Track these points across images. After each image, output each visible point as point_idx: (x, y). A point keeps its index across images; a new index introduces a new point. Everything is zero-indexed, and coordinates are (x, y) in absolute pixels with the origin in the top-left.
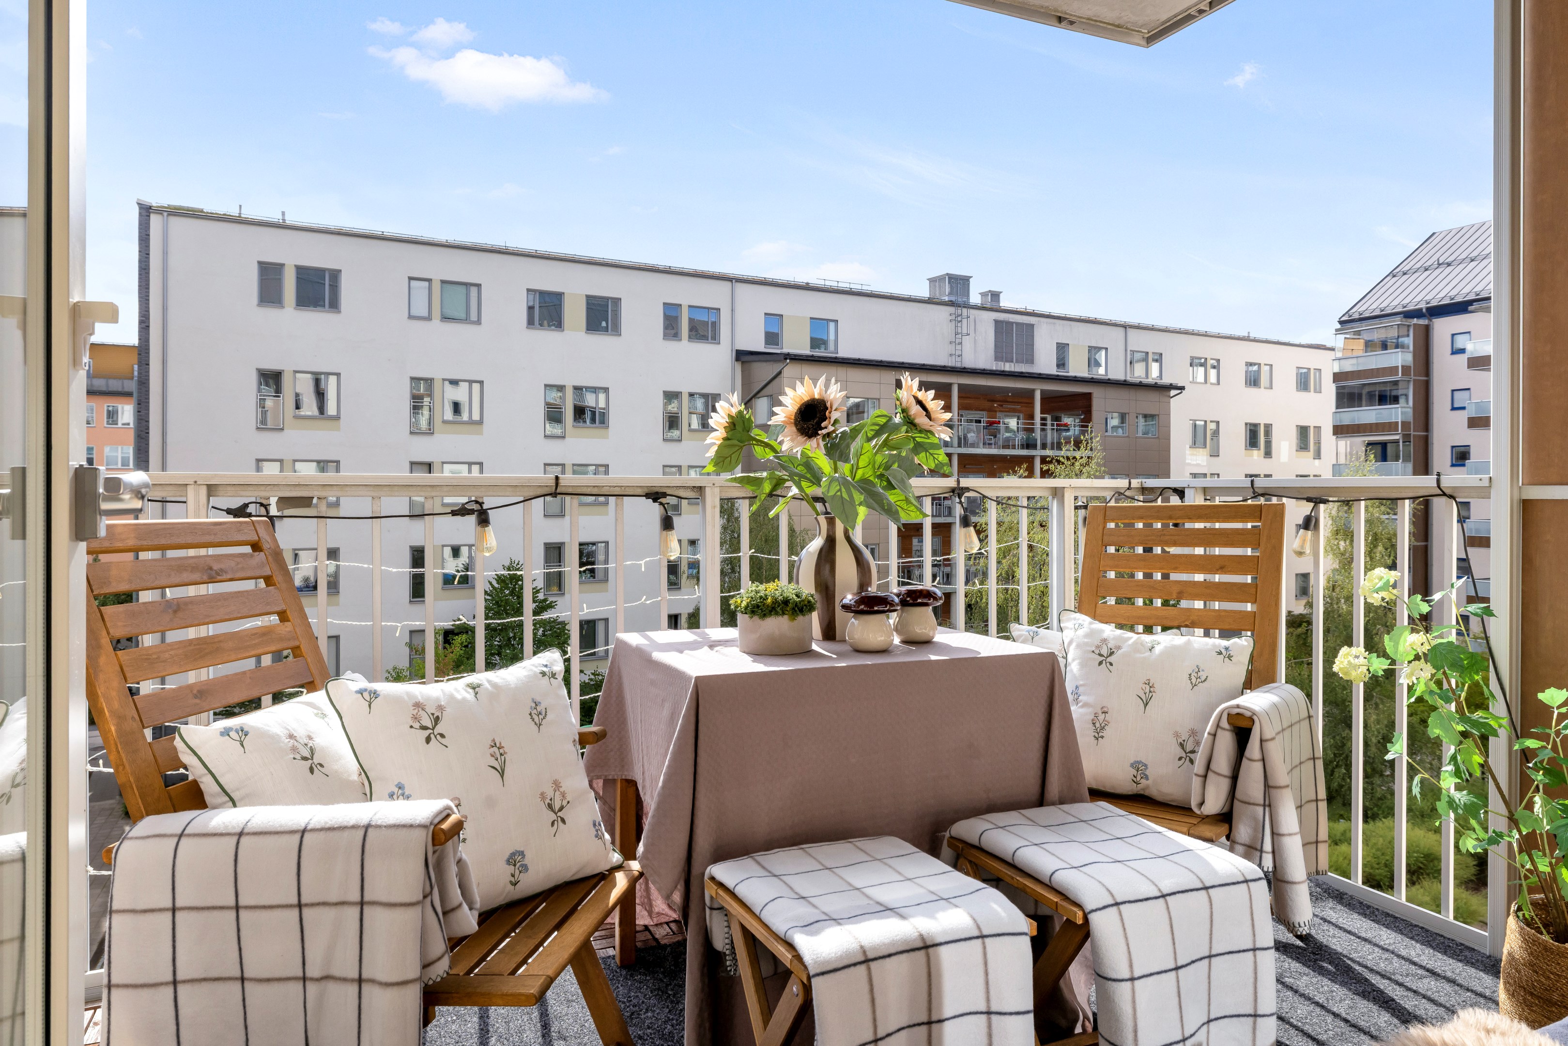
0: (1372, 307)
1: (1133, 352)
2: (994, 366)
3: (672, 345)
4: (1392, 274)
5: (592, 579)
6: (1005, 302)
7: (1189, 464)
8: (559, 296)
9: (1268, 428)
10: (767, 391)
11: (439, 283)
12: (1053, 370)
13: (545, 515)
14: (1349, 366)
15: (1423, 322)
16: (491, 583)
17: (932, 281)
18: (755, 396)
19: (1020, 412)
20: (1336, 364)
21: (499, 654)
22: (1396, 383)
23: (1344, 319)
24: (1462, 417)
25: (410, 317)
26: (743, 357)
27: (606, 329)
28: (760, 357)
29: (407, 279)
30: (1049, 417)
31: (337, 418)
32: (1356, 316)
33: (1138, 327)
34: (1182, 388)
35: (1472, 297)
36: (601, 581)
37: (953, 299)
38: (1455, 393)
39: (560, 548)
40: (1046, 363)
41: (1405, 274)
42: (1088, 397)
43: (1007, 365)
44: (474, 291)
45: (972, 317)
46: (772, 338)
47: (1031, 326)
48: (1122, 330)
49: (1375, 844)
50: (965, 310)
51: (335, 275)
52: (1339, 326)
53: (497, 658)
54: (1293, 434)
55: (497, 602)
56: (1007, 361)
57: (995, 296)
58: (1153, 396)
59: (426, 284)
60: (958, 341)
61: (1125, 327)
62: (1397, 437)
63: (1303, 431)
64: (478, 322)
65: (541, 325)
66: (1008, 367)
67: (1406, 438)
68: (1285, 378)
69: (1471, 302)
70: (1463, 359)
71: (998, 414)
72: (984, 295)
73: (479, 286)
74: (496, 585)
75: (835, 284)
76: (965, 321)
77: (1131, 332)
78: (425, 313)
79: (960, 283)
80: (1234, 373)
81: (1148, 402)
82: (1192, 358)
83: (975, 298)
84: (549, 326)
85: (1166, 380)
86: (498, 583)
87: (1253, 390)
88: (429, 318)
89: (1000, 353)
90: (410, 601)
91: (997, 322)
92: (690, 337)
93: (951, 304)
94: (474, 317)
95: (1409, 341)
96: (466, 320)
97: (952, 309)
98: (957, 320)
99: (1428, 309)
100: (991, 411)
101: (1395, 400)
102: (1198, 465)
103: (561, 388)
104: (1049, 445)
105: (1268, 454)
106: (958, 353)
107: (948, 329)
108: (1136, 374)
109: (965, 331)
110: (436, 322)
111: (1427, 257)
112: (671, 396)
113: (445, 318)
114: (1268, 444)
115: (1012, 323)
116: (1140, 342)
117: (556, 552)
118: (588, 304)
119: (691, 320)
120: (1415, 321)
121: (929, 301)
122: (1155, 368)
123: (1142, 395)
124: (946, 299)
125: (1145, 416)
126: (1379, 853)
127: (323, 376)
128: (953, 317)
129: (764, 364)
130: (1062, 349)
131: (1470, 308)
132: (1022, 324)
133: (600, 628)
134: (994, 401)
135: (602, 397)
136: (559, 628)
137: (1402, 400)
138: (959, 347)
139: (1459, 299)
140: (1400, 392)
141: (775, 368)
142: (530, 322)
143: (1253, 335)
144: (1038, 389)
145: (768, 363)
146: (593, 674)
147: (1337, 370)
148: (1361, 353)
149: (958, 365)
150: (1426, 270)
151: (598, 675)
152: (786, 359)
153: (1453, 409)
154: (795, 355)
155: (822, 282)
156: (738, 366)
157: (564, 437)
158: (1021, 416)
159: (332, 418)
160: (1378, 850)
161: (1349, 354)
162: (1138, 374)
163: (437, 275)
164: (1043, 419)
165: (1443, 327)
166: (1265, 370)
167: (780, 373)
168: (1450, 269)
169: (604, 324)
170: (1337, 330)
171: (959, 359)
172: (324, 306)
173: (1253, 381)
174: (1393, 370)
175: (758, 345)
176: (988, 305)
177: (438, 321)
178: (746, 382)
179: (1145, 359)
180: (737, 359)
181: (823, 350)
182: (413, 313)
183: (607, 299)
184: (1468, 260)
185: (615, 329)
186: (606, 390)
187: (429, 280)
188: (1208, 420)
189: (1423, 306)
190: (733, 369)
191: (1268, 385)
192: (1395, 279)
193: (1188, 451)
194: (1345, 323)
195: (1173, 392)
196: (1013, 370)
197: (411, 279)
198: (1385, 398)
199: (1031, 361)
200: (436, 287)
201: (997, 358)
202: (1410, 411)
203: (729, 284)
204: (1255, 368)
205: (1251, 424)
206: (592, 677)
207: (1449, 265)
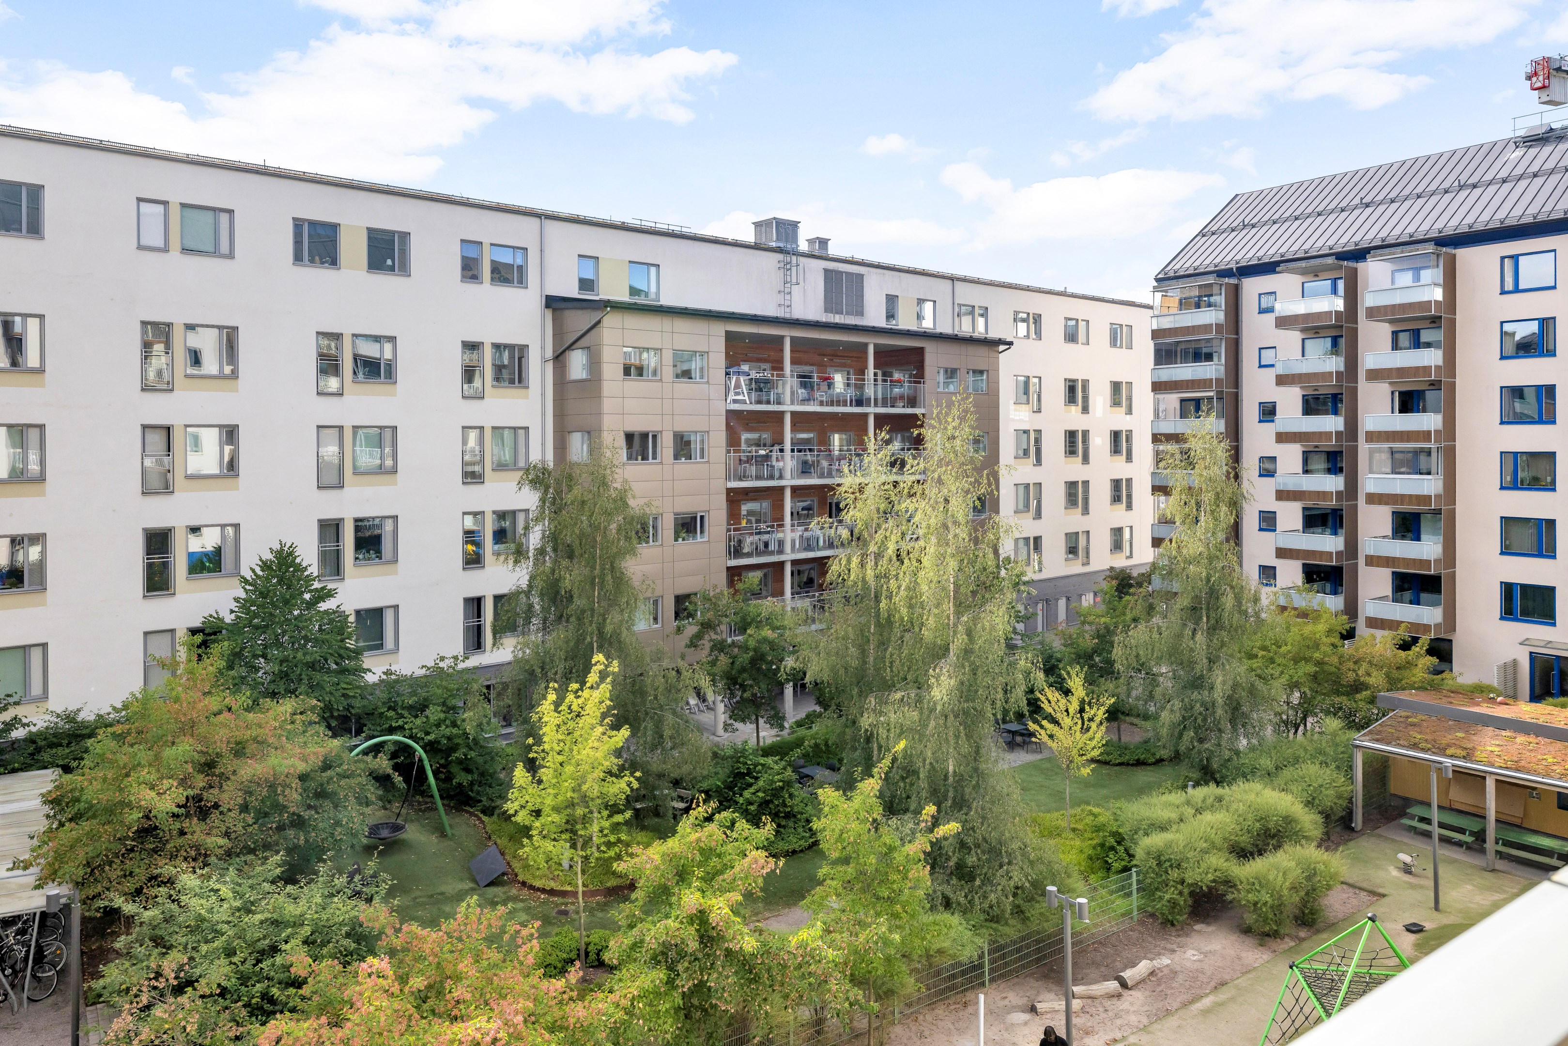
0: (1186, 264)
1: (960, 305)
2: (824, 318)
3: (472, 288)
4: (1202, 234)
5: (377, 560)
6: (833, 250)
7: (1013, 420)
8: (334, 228)
9: (1085, 383)
10: (583, 342)
11: (179, 206)
12: (881, 322)
13: (318, 487)
14: (1167, 323)
15: (1233, 281)
16: (253, 571)
17: (757, 225)
18: (570, 347)
19: (850, 366)
20: (1154, 320)
21: (264, 656)
22: (1208, 340)
23: (1160, 276)
24: (1270, 375)
25: (140, 247)
26: (553, 303)
27: (392, 269)
28: (575, 304)
29: (135, 201)
30: (879, 372)
31: (41, 370)
32: (1172, 274)
33: (965, 280)
34: (1010, 344)
35: (1277, 258)
36: (388, 562)
37: (781, 245)
38: (1263, 351)
39: (338, 525)
40: (875, 316)
41: (1213, 234)
42: (920, 351)
43: (837, 316)
44: (224, 218)
45: (801, 265)
46: (586, 284)
47: (861, 277)
48: (950, 282)
49: (1237, 810)
50: (794, 258)
51: (36, 192)
52: (1156, 284)
53: (262, 660)
54: (1107, 390)
55: (261, 593)
56: (837, 313)
57: (823, 243)
58: (983, 351)
59: (160, 208)
60: (787, 290)
61: (952, 279)
62: (1211, 394)
63: (1116, 387)
64: (231, 256)
65: (312, 261)
66: (838, 319)
67: (1220, 394)
68: (1100, 334)
69: (1278, 263)
70: (1270, 318)
71: (829, 369)
72: (811, 242)
73: (231, 212)
74: (260, 573)
75: (653, 225)
76: (794, 269)
77: (958, 284)
78: (160, 243)
79: (787, 229)
80: (1054, 328)
81: (978, 357)
82: (1016, 313)
83: (803, 246)
84: (322, 263)
85: (993, 334)
86: (262, 570)
87: (1071, 346)
88: (165, 250)
89: (831, 303)
90: (144, 596)
91: (826, 271)
92: (492, 279)
93: (779, 250)
94: (224, 248)
95: (1220, 299)
96: (215, 253)
97: (780, 256)
98: (786, 268)
99: (1237, 268)
100: (822, 367)
101: (1209, 357)
102: (1021, 421)
103: (337, 337)
104: (880, 402)
105: (1085, 409)
106: (787, 303)
107: (777, 278)
108: (963, 329)
109: (794, 280)
110: (175, 254)
111: (1233, 218)
112: (471, 347)
113: (186, 250)
114: (1086, 399)
115: (841, 273)
116: (967, 295)
117: (333, 530)
118: (369, 238)
119: (493, 262)
120: (1226, 280)
121: (756, 247)
122: (981, 321)
123: (972, 350)
124: (774, 244)
125: (974, 371)
126: (1241, 819)
127: (18, 319)
128: (782, 265)
129: (580, 312)
130: (891, 300)
131: (1278, 269)
132: (851, 274)
133: (389, 618)
134: (824, 355)
135: (388, 347)
136: (339, 621)
137: (1215, 358)
138: (788, 297)
139: (1266, 260)
140: (1214, 349)
141: (594, 316)
142: (298, 258)
143: (1070, 290)
144: (872, 344)
145: (584, 311)
146: (384, 673)
147: (1155, 327)
148: (1175, 311)
149: (788, 316)
150: (1233, 230)
151: (391, 674)
152: (606, 307)
153: (1261, 366)
154: (616, 303)
155: (639, 222)
156: (549, 314)
157: (342, 395)
158: (852, 371)
159: (33, 371)
160: (1239, 816)
161: (1165, 312)
162: (965, 328)
163: (175, 198)
164: (875, 374)
165: (1252, 287)
166: (1082, 325)
167: (599, 322)
168: (1254, 230)
169: (389, 262)
170: (1154, 287)
171: (788, 310)
172: (20, 230)
173: (1071, 337)
174: (1206, 328)
175: (572, 291)
176: (816, 253)
177: (178, 253)
178: (558, 332)
179: (972, 313)
180: (547, 306)
181: (643, 297)
182: (143, 242)
183: (393, 233)
184: (1271, 222)
185: (404, 269)
186: (392, 339)
187: (165, 203)
188: (1031, 375)
189: (1233, 265)
190: (543, 317)
191: (1085, 341)
192: (1205, 239)
193: (1012, 407)
194: (1163, 280)
195: (1002, 348)
196: (842, 322)
197: (140, 200)
198: (1200, 355)
199: (861, 313)
200: (175, 212)
201: (827, 310)
202: (1223, 368)
203: (537, 220)
204: (1073, 323)
205: (1070, 380)
206: (384, 677)
207: (1253, 226)
